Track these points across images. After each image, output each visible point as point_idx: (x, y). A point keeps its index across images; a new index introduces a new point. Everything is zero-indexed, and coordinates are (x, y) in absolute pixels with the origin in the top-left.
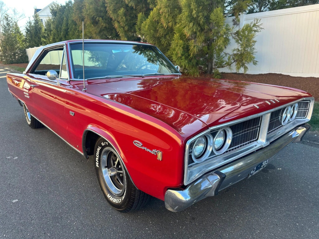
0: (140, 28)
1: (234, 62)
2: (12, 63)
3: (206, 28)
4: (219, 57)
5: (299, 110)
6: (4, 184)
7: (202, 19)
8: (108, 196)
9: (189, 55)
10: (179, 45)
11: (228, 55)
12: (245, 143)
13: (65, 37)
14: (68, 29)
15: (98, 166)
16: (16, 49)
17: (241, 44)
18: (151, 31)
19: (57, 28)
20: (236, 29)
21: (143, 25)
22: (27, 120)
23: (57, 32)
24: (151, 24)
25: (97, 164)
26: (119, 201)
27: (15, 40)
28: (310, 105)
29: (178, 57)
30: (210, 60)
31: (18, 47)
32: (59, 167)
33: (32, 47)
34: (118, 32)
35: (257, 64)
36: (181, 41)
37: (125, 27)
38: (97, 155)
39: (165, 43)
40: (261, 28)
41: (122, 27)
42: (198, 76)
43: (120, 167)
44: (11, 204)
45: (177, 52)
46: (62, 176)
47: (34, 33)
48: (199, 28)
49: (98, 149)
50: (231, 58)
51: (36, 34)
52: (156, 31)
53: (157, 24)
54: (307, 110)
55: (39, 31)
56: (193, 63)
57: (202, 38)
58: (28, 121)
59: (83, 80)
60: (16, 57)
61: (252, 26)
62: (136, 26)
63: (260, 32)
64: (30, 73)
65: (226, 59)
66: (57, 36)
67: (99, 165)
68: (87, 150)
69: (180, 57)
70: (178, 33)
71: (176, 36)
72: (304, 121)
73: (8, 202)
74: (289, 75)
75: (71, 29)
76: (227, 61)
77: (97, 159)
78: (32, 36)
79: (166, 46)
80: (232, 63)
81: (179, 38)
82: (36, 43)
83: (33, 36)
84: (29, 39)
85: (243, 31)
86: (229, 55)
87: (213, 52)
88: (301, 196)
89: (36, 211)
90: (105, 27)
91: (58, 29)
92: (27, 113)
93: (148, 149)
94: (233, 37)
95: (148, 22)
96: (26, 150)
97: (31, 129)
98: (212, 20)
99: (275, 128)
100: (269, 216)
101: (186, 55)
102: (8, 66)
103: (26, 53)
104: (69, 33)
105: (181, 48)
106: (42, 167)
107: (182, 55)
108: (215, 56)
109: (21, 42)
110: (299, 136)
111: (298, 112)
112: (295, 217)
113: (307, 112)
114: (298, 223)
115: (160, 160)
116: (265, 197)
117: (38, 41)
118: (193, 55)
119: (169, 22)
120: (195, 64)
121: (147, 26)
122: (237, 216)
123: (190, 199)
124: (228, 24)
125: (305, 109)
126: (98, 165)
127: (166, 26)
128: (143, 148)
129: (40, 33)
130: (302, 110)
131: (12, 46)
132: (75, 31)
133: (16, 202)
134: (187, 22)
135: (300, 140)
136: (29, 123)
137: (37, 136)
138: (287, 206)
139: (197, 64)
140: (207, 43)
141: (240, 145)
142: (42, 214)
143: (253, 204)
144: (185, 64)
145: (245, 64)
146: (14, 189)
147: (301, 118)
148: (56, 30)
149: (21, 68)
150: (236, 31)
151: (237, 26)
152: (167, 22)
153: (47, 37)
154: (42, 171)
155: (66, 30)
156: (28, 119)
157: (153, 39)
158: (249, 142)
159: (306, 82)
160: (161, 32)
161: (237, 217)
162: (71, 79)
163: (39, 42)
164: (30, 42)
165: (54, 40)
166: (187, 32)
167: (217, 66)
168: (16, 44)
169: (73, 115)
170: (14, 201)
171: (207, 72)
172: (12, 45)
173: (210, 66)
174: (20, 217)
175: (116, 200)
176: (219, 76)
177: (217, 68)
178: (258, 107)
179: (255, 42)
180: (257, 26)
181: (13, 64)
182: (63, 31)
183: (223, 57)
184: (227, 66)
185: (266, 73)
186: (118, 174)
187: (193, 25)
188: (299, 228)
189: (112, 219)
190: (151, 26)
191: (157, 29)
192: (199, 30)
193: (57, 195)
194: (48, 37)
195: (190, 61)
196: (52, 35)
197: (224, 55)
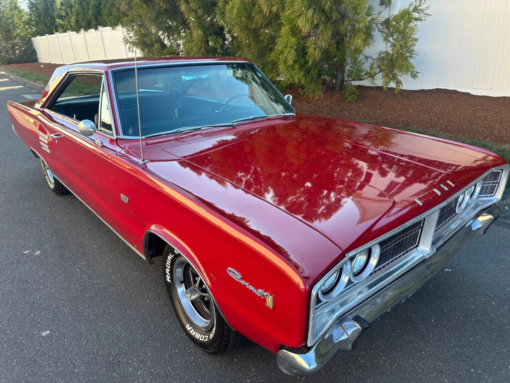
0: (223, 12)
1: (379, 72)
2: (10, 62)
3: (334, 18)
4: (355, 62)
5: (484, 184)
6: (26, 304)
7: (328, 3)
8: (187, 327)
9: (306, 62)
10: (289, 45)
11: (370, 60)
12: (399, 255)
13: (96, 18)
14: (101, 4)
15: (170, 281)
16: (15, 38)
17: (392, 43)
18: (243, 18)
19: (81, 3)
20: (385, 15)
21: (228, 7)
22: (48, 181)
23: (81, 10)
24: (242, 7)
25: (168, 278)
26: (205, 338)
27: (11, 23)
28: (501, 176)
29: (287, 66)
30: (340, 68)
31: (18, 35)
32: (107, 270)
33: (42, 34)
34: (187, 19)
35: (417, 76)
36: (293, 39)
37: (199, 11)
38: (168, 265)
39: (266, 38)
40: (426, 14)
41: (193, 11)
42: (320, 96)
43: (204, 287)
44: (41, 339)
45: (286, 58)
46: (113, 285)
47: (43, 9)
48: (322, 18)
49: (169, 256)
50: (375, 66)
51: (46, 11)
52: (250, 18)
53: (251, 6)
54: (497, 184)
55: (51, 5)
56: (312, 75)
57: (328, 34)
58: (49, 183)
59: (139, 138)
60: (17, 52)
61: (411, 10)
62: (217, 8)
63: (425, 20)
64: (47, 108)
65: (366, 67)
66: (83, 17)
67: (172, 279)
68: (150, 254)
69: (292, 65)
70: (288, 24)
71: (285, 30)
72: (492, 200)
73: (34, 335)
74: (468, 93)
75: (106, 5)
76: (369, 70)
77: (168, 271)
78: (40, 15)
79: (267, 44)
80: (376, 74)
81: (289, 34)
82: (48, 28)
83: (42, 16)
84: (36, 21)
85: (396, 19)
86: (372, 59)
87: (345, 54)
88: (480, 320)
89: (79, 352)
90: (166, 9)
91: (82, 5)
92: (48, 171)
93: (250, 286)
94: (379, 29)
95: (236, 3)
96: (52, 238)
97: (55, 196)
98: (344, 4)
99: (445, 220)
100: (431, 355)
101: (302, 62)
102: (4, 67)
103: (32, 45)
104: (102, 12)
105: (293, 52)
106: (80, 269)
107: (295, 62)
108: (349, 60)
109: (22, 26)
110: (482, 227)
111: (482, 188)
112: (469, 357)
113: (497, 186)
114: (473, 368)
115: (271, 308)
116: (424, 322)
117: (51, 23)
118: (312, 62)
119: (272, 6)
120: (315, 76)
121: (235, 10)
122: (382, 357)
123: (317, 366)
124: (371, 6)
125: (493, 183)
126: (170, 279)
127: (268, 13)
128: (243, 282)
129: (53, 10)
130: (489, 183)
131: (8, 34)
132: (113, 9)
133: (48, 336)
134: (303, 9)
135: (482, 232)
136: (52, 186)
137: (67, 211)
138: (458, 338)
139: (319, 75)
140: (336, 38)
141: (391, 260)
142: (89, 357)
143: (407, 334)
144: (299, 78)
145: (398, 77)
146: (41, 312)
147: (487, 197)
148: (80, 6)
149: (27, 72)
150: (384, 20)
151: (385, 8)
152: (268, 6)
153: (65, 17)
154: (81, 278)
155: (98, 6)
156: (50, 180)
157: (246, 32)
158: (404, 252)
159: (495, 109)
160: (258, 21)
161: (383, 359)
162: (118, 137)
163: (53, 25)
164: (36, 26)
165: (77, 24)
166: (303, 25)
167: (351, 78)
168: (14, 30)
169: (126, 202)
170: (44, 334)
171: (336, 87)
172: (8, 31)
173: (340, 77)
174: (56, 362)
175: (199, 335)
176: (354, 96)
177: (351, 80)
178: (421, 204)
179: (416, 40)
180: (419, 9)
181: (13, 65)
182: (92, 9)
183: (363, 64)
184: (368, 78)
185: (431, 88)
186: (202, 298)
187: (314, 13)
188: (474, 377)
189: (195, 364)
190: (242, 11)
191: (253, 15)
192: (322, 21)
193: (108, 321)
194: (67, 18)
195: (308, 72)
196: (74, 14)
197: (363, 59)
